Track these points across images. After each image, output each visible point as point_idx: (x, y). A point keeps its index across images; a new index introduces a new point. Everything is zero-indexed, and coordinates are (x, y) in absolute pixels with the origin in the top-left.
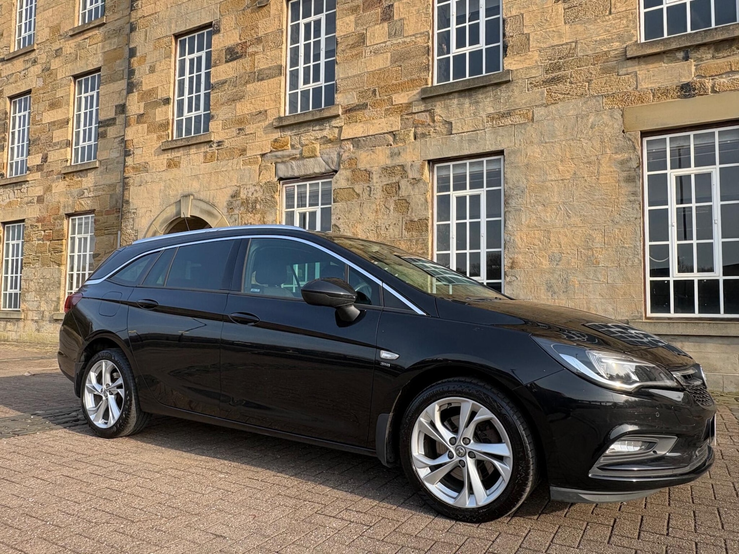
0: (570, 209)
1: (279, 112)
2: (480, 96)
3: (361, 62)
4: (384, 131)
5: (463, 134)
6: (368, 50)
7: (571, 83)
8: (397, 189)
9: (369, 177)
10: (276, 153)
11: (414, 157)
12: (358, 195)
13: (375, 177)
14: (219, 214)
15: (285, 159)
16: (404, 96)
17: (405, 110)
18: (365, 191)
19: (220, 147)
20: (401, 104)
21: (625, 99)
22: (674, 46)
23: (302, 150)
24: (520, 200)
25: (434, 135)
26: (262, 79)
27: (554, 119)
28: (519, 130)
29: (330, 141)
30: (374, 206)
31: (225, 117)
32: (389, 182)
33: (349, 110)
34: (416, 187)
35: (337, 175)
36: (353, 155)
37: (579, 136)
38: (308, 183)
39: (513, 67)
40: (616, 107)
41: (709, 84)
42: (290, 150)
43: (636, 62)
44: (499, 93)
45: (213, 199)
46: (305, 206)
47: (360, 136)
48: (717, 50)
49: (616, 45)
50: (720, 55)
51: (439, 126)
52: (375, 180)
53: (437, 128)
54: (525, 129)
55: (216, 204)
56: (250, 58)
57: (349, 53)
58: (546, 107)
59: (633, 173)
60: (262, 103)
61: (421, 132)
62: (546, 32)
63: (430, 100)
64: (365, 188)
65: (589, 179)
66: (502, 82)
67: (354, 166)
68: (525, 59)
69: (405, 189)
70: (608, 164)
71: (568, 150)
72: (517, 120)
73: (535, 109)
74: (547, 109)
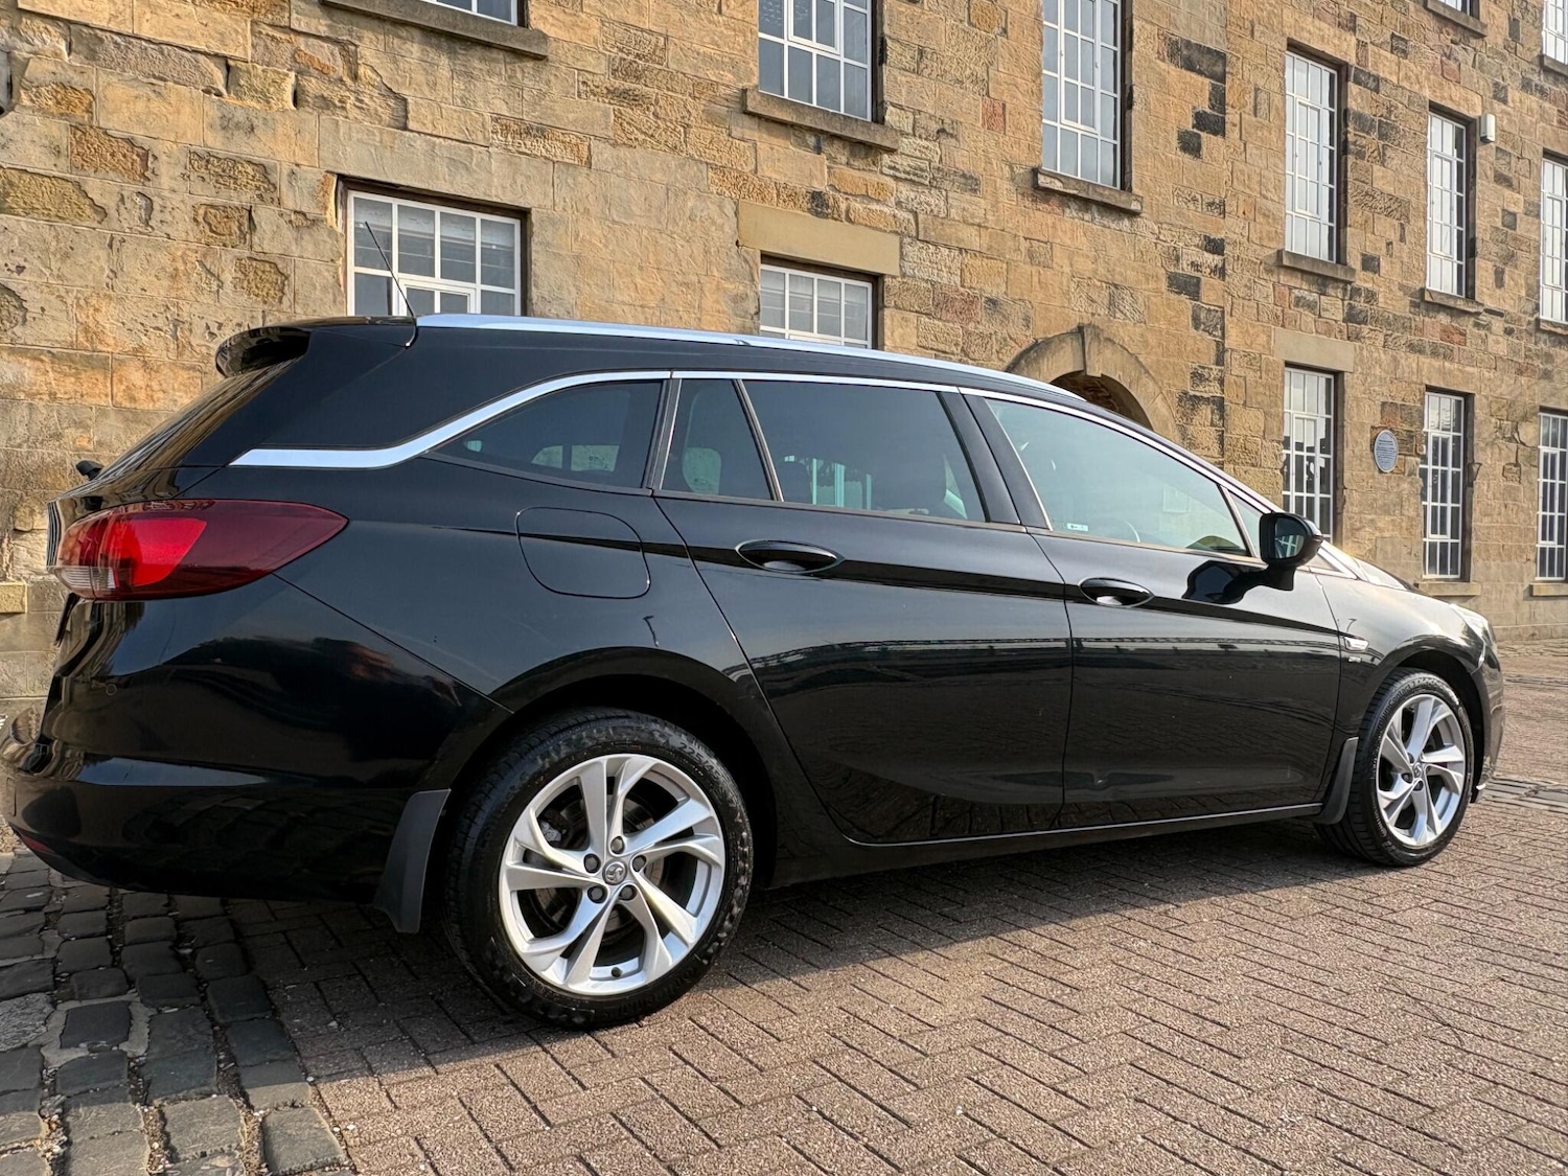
2: (476, 64)
4: (196, 46)
5: (437, 140)
7: (656, 115)
8: (245, 228)
9: (145, 166)
11: (299, 153)
12: (102, 212)
13: (167, 176)
17: (264, 10)
18: (128, 204)
21: (740, 182)
22: (807, 122)
25: (354, 113)
27: (628, 177)
28: (563, 177)
30: (165, 259)
32: (219, 201)
34: (307, 237)
35: (5, 122)
36: (77, 79)
37: (670, 228)
40: (727, 193)
41: (843, 207)
43: (754, 123)
44: (519, 75)
47: (104, 24)
48: (853, 154)
49: (729, 77)
50: (856, 164)
51: (372, 97)
52: (165, 182)
53: (366, 100)
54: (574, 179)
58: (613, 145)
59: (749, 323)
61: (317, 93)
63: (346, 17)
64: (125, 193)
65: (685, 317)
66: (527, 54)
67: (78, 112)
68: (575, 24)
69: (272, 234)
70: (715, 296)
71: (651, 249)
72: (558, 152)
73: (593, 143)
74: (615, 152)
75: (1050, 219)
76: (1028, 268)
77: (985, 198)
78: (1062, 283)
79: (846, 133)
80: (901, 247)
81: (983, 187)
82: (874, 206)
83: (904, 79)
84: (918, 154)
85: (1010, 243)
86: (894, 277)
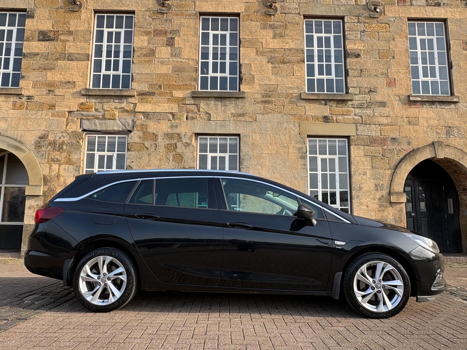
0: (275, 170)
1: (86, 85)
2: (227, 102)
3: (152, 66)
4: (166, 112)
5: (217, 122)
6: (156, 60)
7: (275, 105)
8: (175, 148)
9: (156, 138)
10: (82, 112)
11: (187, 130)
12: (147, 148)
13: (160, 139)
14: (26, 150)
15: (89, 118)
16: (181, 93)
17: (181, 101)
18: (152, 146)
19: (29, 100)
20: (179, 97)
21: (300, 118)
22: (321, 98)
23: (105, 114)
24: (249, 162)
25: (199, 119)
26: (72, 60)
27: (267, 122)
28: (249, 125)
29: (127, 111)
30: (158, 157)
31: (34, 80)
32: (170, 143)
33: (142, 94)
34: (187, 148)
35: (132, 134)
36: (144, 123)
37: (279, 132)
38: (107, 136)
39: (245, 91)
40: (296, 121)
41: (335, 118)
42: (94, 112)
43: (304, 101)
44: (238, 103)
45: (21, 137)
46: (104, 151)
47: (150, 111)
48: (338, 104)
49: (296, 91)
50: (339, 106)
51: (203, 115)
52: (159, 140)
53: (201, 116)
54: (252, 125)
55: (24, 142)
56: (61, 43)
57: (143, 59)
58: (263, 115)
59: (304, 155)
60: (72, 76)
61: (191, 116)
62: (263, 76)
63: (197, 99)
64: (152, 144)
65: (284, 155)
66: (240, 97)
67: (144, 129)
68: (252, 88)
69: (180, 148)
70: (293, 149)
71: (273, 139)
72: (247, 119)
73: (257, 115)
74: (263, 116)
75: (417, 110)
76: (408, 126)
77: (388, 108)
78: (424, 129)
79: (335, 98)
80: (356, 127)
81: (388, 104)
82: (346, 117)
83: (355, 79)
84: (362, 99)
85: (400, 120)
86: (353, 136)
